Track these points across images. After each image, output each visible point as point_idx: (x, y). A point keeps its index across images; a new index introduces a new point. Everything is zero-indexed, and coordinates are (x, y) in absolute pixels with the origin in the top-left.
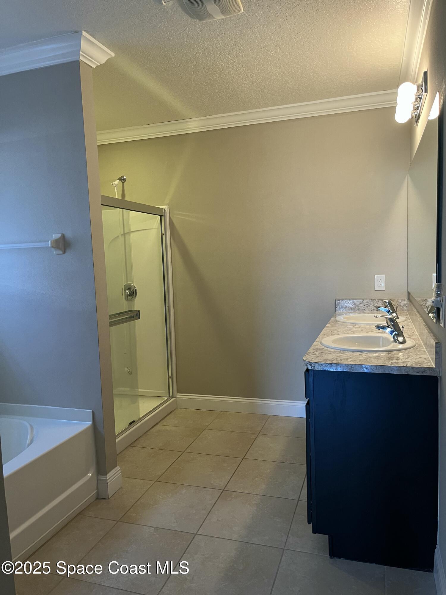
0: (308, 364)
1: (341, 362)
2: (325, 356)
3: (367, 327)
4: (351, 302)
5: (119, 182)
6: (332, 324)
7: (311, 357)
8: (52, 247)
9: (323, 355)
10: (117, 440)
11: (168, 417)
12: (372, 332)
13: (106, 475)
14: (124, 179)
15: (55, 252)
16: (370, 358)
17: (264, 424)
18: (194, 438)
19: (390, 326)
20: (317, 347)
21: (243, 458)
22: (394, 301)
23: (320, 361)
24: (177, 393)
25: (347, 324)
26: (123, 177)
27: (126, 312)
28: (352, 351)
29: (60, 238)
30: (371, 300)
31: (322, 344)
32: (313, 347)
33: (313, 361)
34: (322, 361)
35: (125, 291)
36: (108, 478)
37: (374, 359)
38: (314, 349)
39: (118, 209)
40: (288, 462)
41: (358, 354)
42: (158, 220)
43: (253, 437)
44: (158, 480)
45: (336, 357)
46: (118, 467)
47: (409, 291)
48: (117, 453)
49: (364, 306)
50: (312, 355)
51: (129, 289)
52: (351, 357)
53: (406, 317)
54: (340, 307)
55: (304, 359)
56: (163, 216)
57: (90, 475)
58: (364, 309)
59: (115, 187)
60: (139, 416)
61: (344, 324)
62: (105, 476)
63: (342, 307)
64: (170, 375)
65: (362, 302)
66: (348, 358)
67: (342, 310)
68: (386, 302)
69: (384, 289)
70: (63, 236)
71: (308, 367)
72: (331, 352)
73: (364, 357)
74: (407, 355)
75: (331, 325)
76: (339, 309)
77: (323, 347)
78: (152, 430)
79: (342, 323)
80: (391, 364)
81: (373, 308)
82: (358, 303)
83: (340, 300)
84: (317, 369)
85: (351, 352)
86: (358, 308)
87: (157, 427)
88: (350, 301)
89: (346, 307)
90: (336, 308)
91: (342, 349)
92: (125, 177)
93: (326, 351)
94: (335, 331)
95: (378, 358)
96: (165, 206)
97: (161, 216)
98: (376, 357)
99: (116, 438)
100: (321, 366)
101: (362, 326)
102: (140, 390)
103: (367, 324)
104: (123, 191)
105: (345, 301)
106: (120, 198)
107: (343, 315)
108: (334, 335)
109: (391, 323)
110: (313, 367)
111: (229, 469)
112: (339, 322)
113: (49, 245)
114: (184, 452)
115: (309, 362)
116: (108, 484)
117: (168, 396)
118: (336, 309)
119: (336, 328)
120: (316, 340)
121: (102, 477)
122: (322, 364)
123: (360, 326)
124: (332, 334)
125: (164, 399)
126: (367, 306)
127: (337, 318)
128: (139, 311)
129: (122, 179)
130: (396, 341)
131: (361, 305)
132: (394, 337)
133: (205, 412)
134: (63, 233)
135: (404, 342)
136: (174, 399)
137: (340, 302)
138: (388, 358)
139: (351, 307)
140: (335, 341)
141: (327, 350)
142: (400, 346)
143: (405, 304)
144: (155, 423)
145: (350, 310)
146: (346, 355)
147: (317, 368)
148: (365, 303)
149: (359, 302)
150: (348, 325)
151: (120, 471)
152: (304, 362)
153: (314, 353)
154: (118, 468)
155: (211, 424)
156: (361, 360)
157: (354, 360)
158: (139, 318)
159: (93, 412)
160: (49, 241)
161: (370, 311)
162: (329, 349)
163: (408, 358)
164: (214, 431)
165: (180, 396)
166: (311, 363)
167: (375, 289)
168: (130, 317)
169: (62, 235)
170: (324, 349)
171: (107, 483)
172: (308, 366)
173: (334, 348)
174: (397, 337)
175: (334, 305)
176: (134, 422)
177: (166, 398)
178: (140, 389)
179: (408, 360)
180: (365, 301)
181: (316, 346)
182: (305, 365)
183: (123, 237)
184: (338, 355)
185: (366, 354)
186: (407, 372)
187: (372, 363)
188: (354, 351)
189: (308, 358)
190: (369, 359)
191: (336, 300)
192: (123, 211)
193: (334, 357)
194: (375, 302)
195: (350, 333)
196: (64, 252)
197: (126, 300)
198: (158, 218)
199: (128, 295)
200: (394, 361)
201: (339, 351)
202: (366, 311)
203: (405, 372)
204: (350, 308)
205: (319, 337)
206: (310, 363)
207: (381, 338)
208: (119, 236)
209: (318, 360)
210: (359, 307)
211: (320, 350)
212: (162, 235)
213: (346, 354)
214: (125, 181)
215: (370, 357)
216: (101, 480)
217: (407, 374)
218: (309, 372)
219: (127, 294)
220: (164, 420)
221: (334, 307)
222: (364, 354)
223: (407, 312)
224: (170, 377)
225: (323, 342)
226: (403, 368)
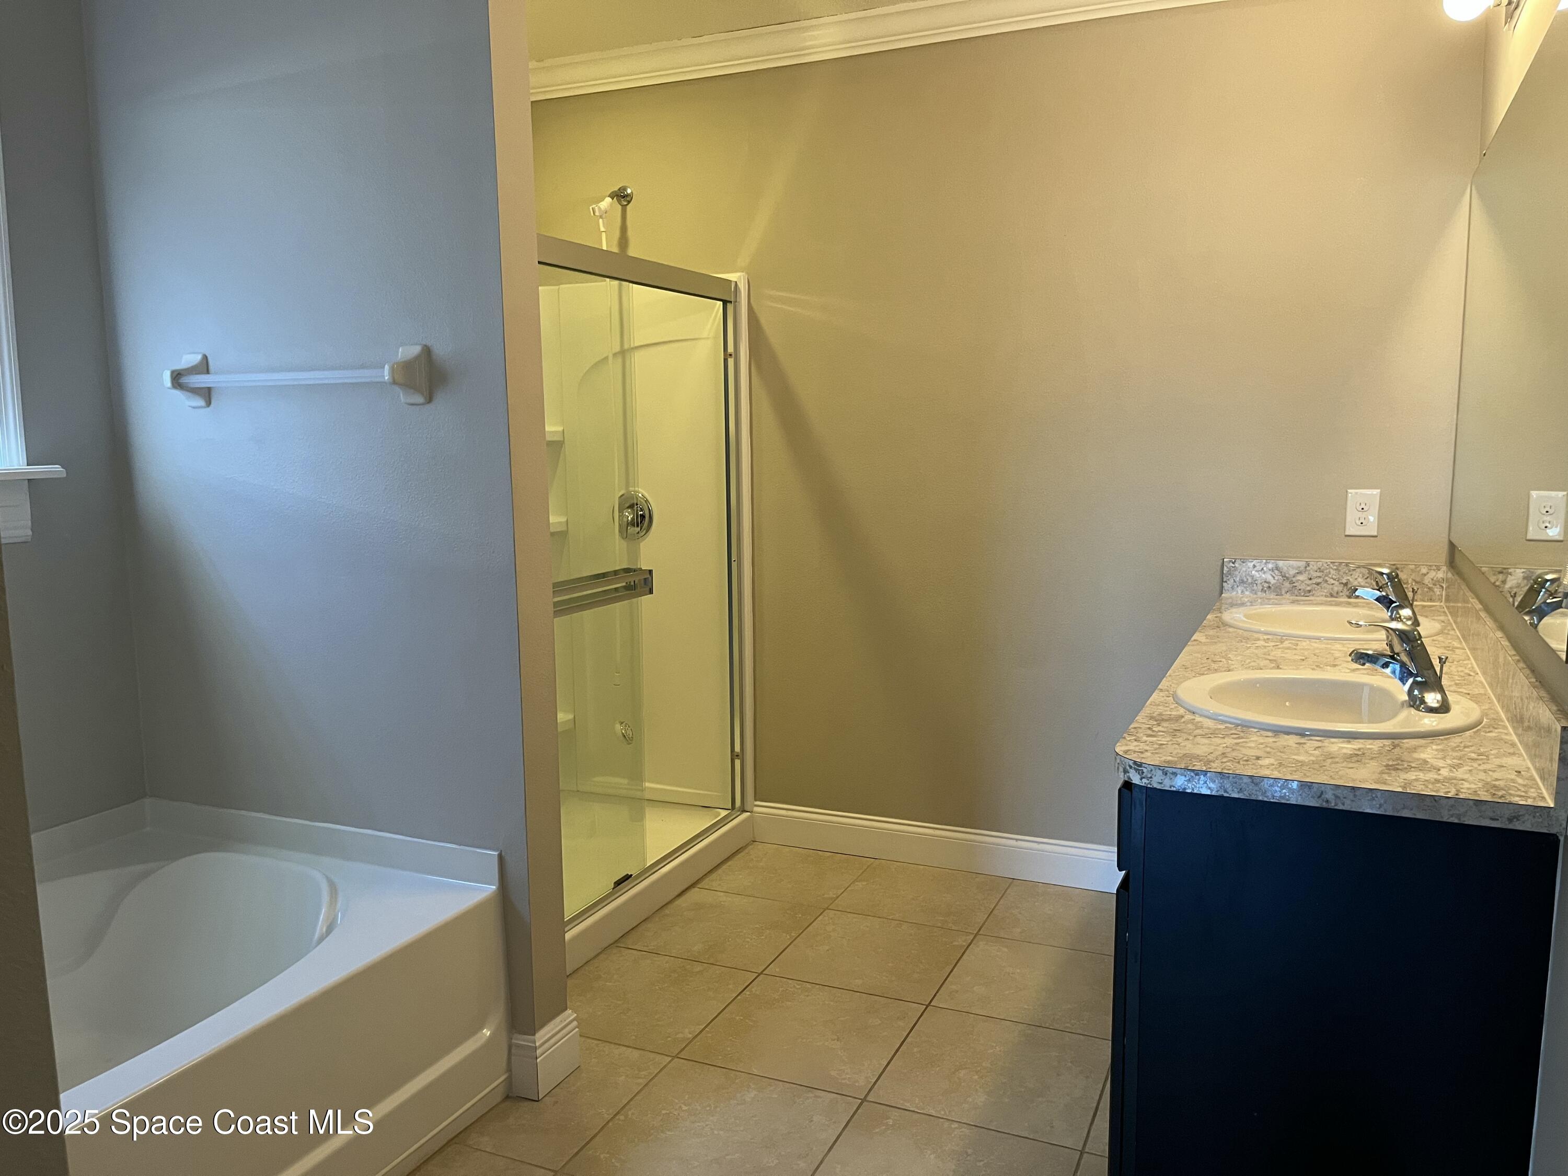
0: (1131, 767)
1: (1239, 766)
2: (1186, 743)
3: (1317, 648)
4: (1270, 566)
5: (611, 205)
6: (1210, 633)
7: (1143, 746)
8: (394, 382)
9: (1180, 740)
10: (568, 936)
11: (724, 867)
12: (1335, 666)
13: (534, 1034)
14: (627, 195)
15: (403, 397)
16: (1332, 758)
17: (995, 907)
18: (793, 934)
19: (1398, 654)
20: (1161, 709)
21: (927, 1003)
22: (1404, 570)
23: (1168, 762)
24: (756, 800)
25: (1256, 635)
26: (625, 189)
27: (616, 572)
28: (1274, 731)
29: (417, 358)
30: (1331, 566)
31: (1178, 701)
32: (1146, 711)
33: (1150, 759)
34: (1176, 762)
35: (621, 511)
36: (537, 1044)
37: (1344, 764)
38: (1152, 718)
39: (608, 280)
40: (1057, 1026)
41: (1292, 740)
42: (716, 316)
43: (961, 941)
44: (681, 1056)
45: (1221, 749)
46: (569, 1011)
47: (1451, 539)
48: (567, 972)
49: (1310, 582)
50: (1145, 738)
51: (631, 506)
52: (1268, 753)
53: (1443, 622)
54: (1235, 581)
55: (1119, 749)
56: (731, 302)
57: (487, 1032)
58: (1309, 588)
59: (601, 217)
60: (645, 860)
61: (1245, 634)
62: (532, 1037)
63: (1242, 582)
64: (737, 748)
65: (1302, 568)
66: (1259, 753)
67: (1240, 592)
68: (1382, 574)
69: (1375, 534)
70: (427, 351)
71: (1129, 778)
72: (1207, 731)
73: (1311, 755)
74: (1455, 754)
75: (1207, 636)
76: (1232, 588)
77: (1182, 711)
78: (679, 902)
79: (1241, 632)
80: (1404, 787)
81: (1336, 589)
82: (1292, 572)
83: (1235, 559)
84: (1159, 787)
85: (1270, 734)
86: (1292, 585)
87: (695, 895)
88: (1266, 563)
89: (1254, 582)
90: (1225, 584)
91: (1239, 722)
92: (629, 191)
93: (1190, 726)
94: (1217, 658)
95: (1357, 757)
96: (739, 274)
97: (725, 303)
98: (1351, 756)
99: (566, 929)
100: (1172, 776)
101: (1305, 644)
102: (647, 784)
103: (1319, 638)
104: (624, 229)
105: (1251, 565)
106: (615, 249)
107: (1243, 604)
108: (1216, 670)
109: (1403, 646)
110: (1148, 778)
111: (885, 1033)
112: (1230, 626)
113: (386, 378)
114: (762, 973)
115: (1135, 762)
116: (538, 1060)
117: (730, 807)
118: (1222, 587)
119: (1221, 647)
120: (1160, 687)
121: (521, 1040)
122: (1174, 770)
123: (1297, 645)
124: (1210, 665)
125: (719, 814)
126: (1319, 580)
127: (1227, 616)
128: (650, 572)
129: (622, 197)
130: (1416, 702)
131: (1300, 577)
132: (1410, 692)
133: (829, 857)
134: (429, 344)
135: (1444, 708)
136: (746, 815)
137: (1237, 565)
138: (1391, 763)
139: (1267, 583)
140: (1217, 693)
141: (1192, 721)
142: (1430, 722)
143: (1439, 581)
144: (690, 884)
145: (1265, 591)
146: (1254, 743)
147: (1161, 783)
148: (1311, 572)
149: (1293, 568)
150: (1259, 640)
151: (575, 1023)
152: (1118, 761)
153: (1150, 732)
154: (569, 1015)
155: (845, 894)
156: (1303, 764)
157: (1281, 764)
158: (651, 592)
159: (501, 858)
160: (387, 367)
161: (1326, 596)
162: (1198, 719)
163: (1459, 766)
164: (849, 915)
165: (762, 809)
166: (1141, 765)
167: (1347, 533)
168: (628, 588)
169: (423, 349)
170: (1183, 720)
171: (537, 1058)
172: (1131, 775)
173: (1214, 717)
174: (1421, 692)
175: (1218, 573)
176: (627, 877)
177: (724, 813)
178: (649, 782)
179: (1460, 773)
180: (1313, 566)
181: (1159, 705)
182: (1121, 769)
183: (619, 360)
184: (1229, 741)
185: (1319, 744)
186: (1459, 816)
187: (1341, 778)
188: (1279, 731)
189: (1131, 748)
190: (1330, 761)
191: (1225, 560)
192: (620, 287)
193: (1215, 750)
194: (1345, 569)
195: (1266, 667)
196: (430, 400)
197: (623, 538)
198: (717, 306)
199: (628, 524)
200: (1412, 776)
201: (1231, 729)
202: (1313, 595)
203: (1452, 816)
204: (1266, 585)
205: (1170, 676)
206: (1138, 766)
207: (1366, 691)
208: (606, 358)
209: (1164, 758)
210: (1294, 584)
211: (1169, 719)
212: (727, 356)
213: (1254, 738)
214: (629, 202)
215: (1330, 756)
216: (518, 1046)
217: (1456, 821)
218: (1131, 791)
219: (625, 520)
220: (714, 876)
221: (1218, 579)
222: (1311, 744)
223: (1442, 604)
224: (737, 756)
225: (1181, 693)
226: (1444, 802)
